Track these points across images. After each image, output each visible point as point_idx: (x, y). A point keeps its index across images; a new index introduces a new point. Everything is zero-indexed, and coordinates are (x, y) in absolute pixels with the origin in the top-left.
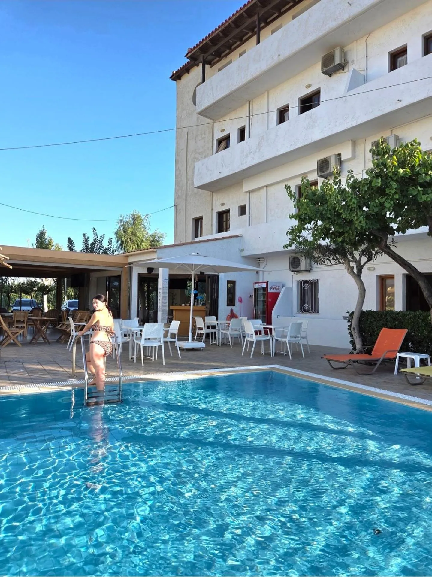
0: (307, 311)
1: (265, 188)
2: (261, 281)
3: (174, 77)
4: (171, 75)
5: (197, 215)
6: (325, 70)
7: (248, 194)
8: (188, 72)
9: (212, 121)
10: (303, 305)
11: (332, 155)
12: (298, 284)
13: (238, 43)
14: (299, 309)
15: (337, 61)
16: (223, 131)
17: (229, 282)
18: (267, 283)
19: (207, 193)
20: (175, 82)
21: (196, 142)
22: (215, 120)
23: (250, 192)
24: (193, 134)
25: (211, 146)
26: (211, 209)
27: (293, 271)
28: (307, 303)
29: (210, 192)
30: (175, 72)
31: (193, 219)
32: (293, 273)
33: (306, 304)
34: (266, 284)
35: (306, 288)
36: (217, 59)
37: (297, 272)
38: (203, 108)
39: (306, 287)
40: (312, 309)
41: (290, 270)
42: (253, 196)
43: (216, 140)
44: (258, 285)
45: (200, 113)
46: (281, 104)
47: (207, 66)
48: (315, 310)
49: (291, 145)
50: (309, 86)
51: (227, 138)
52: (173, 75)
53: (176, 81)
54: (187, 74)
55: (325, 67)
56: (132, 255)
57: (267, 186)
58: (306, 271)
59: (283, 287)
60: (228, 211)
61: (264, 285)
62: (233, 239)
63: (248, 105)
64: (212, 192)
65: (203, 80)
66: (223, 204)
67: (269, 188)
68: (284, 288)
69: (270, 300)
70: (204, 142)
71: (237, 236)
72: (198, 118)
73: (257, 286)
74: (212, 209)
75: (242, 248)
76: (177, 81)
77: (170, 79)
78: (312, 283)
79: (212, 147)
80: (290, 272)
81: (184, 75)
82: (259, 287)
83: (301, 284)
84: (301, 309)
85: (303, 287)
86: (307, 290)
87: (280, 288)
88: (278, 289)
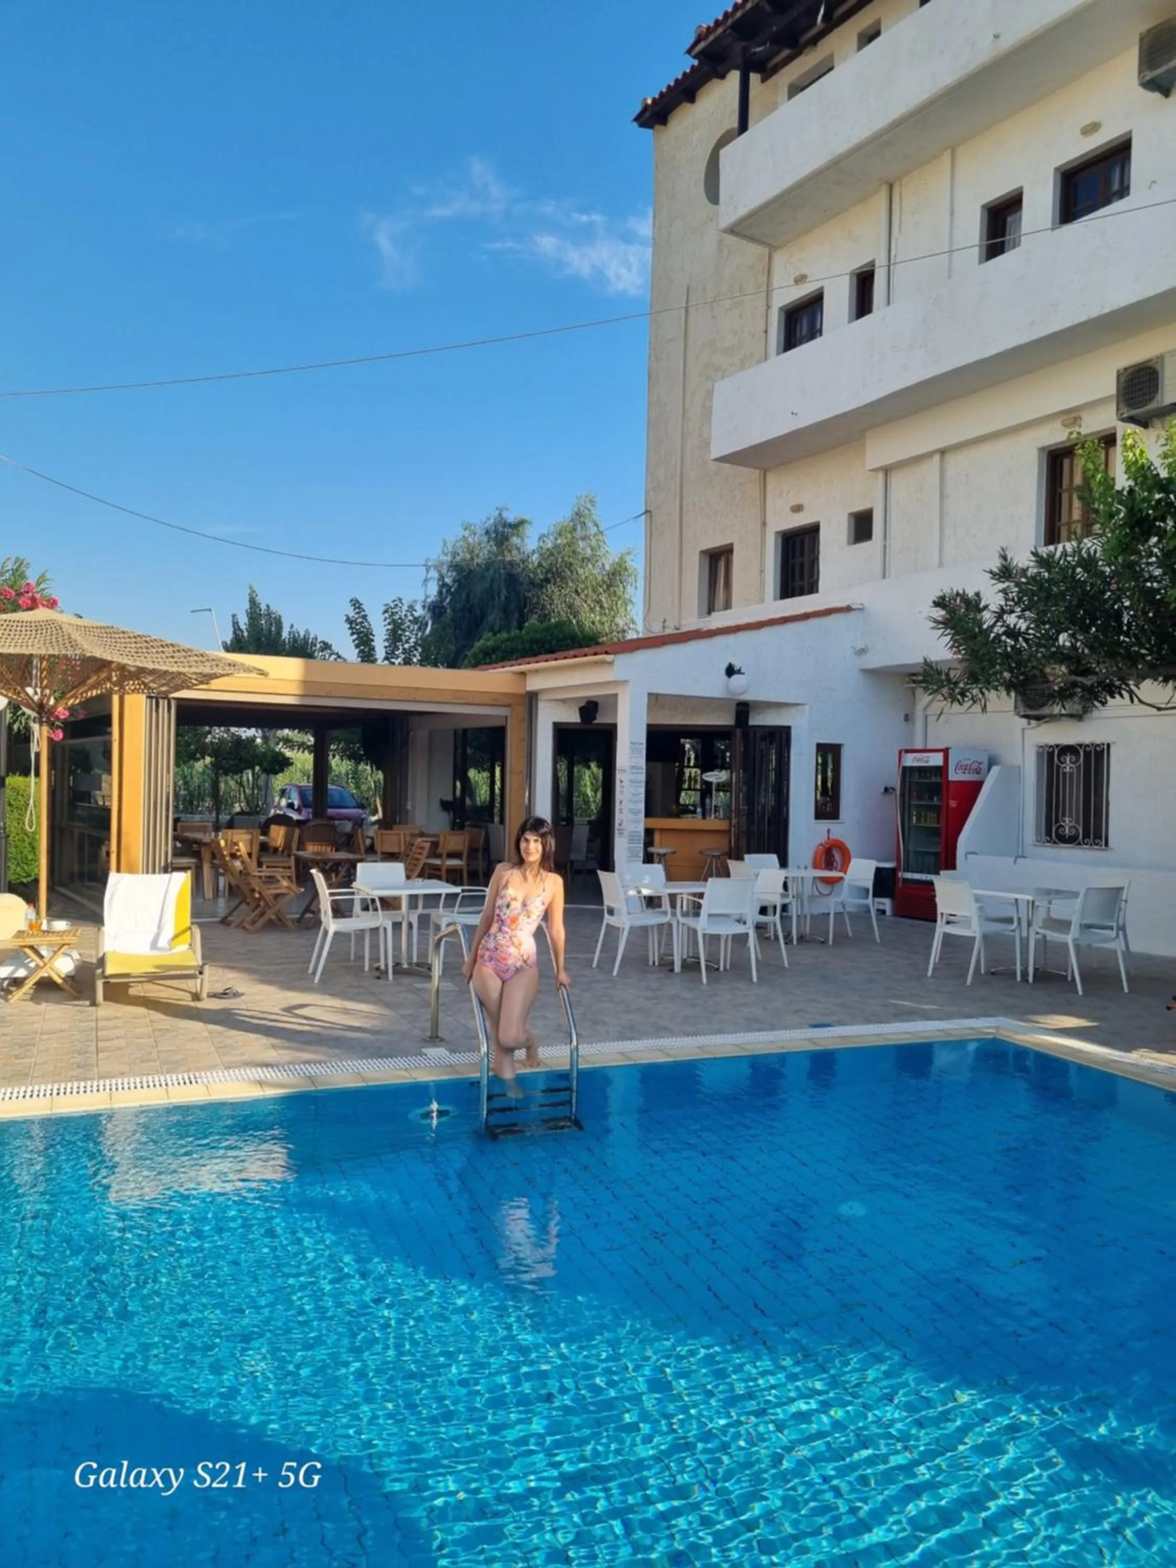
0: (1071, 840)
1: (937, 457)
2: (919, 746)
3: (647, 114)
4: (638, 109)
5: (715, 542)
6: (1149, 75)
7: (881, 476)
8: (692, 99)
9: (767, 250)
10: (1057, 821)
11: (1170, 354)
12: (1039, 755)
14: (1043, 832)
16: (801, 279)
17: (823, 749)
18: (946, 752)
19: (748, 474)
20: (650, 131)
21: (713, 317)
22: (773, 248)
23: (887, 471)
24: (705, 290)
25: (763, 327)
26: (759, 524)
27: (1025, 716)
28: (1071, 816)
29: (758, 471)
30: (649, 101)
31: (703, 552)
32: (1025, 721)
33: (1067, 819)
34: (941, 755)
35: (1068, 770)
36: (788, 54)
37: (1038, 718)
38: (743, 211)
39: (1068, 765)
40: (1086, 835)
41: (1018, 714)
42: (899, 481)
43: (780, 309)
44: (915, 759)
45: (732, 230)
46: (997, 191)
47: (754, 79)
48: (1098, 836)
49: (1033, 323)
50: (1090, 129)
51: (815, 302)
52: (646, 108)
53: (652, 127)
54: (686, 106)
55: (1152, 68)
56: (536, 671)
57: (943, 452)
58: (1069, 716)
59: (992, 762)
60: (813, 531)
61: (936, 760)
62: (834, 617)
63: (883, 195)
64: (765, 472)
65: (743, 126)
66: (797, 509)
67: (950, 458)
68: (995, 770)
69: (953, 804)
70: (741, 316)
71: (848, 609)
72: (720, 242)
73: (910, 761)
74: (764, 524)
75: (860, 645)
76: (658, 127)
77: (635, 124)
78: (1087, 754)
79: (766, 332)
80: (1017, 718)
81: (679, 108)
82: (916, 764)
83: (1051, 755)
84: (1048, 833)
85: (1058, 767)
86: (1071, 774)
87: (984, 766)
88: (978, 772)
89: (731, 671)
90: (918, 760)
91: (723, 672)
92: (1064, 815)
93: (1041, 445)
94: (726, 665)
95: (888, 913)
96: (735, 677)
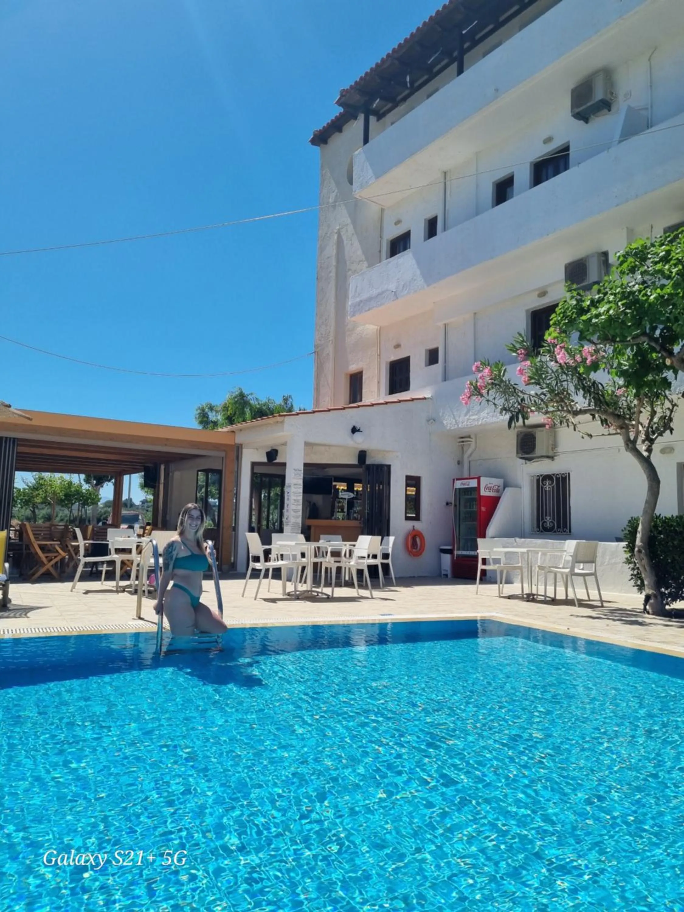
0: (550, 532)
1: (472, 317)
2: (466, 476)
3: (317, 139)
4: (312, 136)
5: (354, 369)
6: (577, 110)
7: (442, 328)
8: (340, 130)
9: (380, 209)
10: (543, 519)
11: (592, 255)
12: (532, 481)
13: (425, 77)
14: (535, 525)
15: (599, 95)
16: (398, 224)
17: (409, 478)
18: (478, 479)
20: (318, 148)
21: (352, 245)
22: (384, 207)
23: (446, 325)
24: (347, 231)
25: (378, 249)
26: (377, 357)
27: (521, 458)
29: (376, 327)
30: (317, 131)
31: (348, 376)
32: (523, 461)
33: (548, 518)
34: (476, 480)
35: (547, 489)
36: (390, 105)
37: (530, 459)
38: (365, 185)
39: (548, 486)
40: (559, 527)
42: (452, 331)
43: (387, 240)
44: (462, 484)
46: (500, 174)
47: (372, 119)
48: (565, 526)
50: (548, 140)
51: (405, 237)
52: (315, 135)
53: (319, 145)
54: (337, 134)
55: (578, 107)
56: (241, 430)
57: (475, 313)
58: (548, 457)
59: (506, 485)
60: (406, 361)
61: (473, 483)
62: (416, 403)
64: (380, 327)
65: (366, 141)
66: (398, 347)
67: (479, 316)
68: (507, 490)
69: (483, 509)
70: (367, 244)
71: (424, 399)
72: (356, 205)
73: (458, 485)
74: (380, 357)
75: (431, 418)
76: (322, 145)
77: (310, 144)
78: (558, 479)
79: (380, 251)
80: (518, 459)
81: (333, 136)
82: (462, 487)
83: (538, 481)
84: (538, 526)
85: (542, 488)
86: (549, 491)
87: (501, 488)
88: (498, 491)
89: (354, 430)
90: (464, 484)
91: (350, 431)
92: (546, 515)
93: (527, 308)
94: (351, 427)
95: (449, 576)
96: (357, 434)
